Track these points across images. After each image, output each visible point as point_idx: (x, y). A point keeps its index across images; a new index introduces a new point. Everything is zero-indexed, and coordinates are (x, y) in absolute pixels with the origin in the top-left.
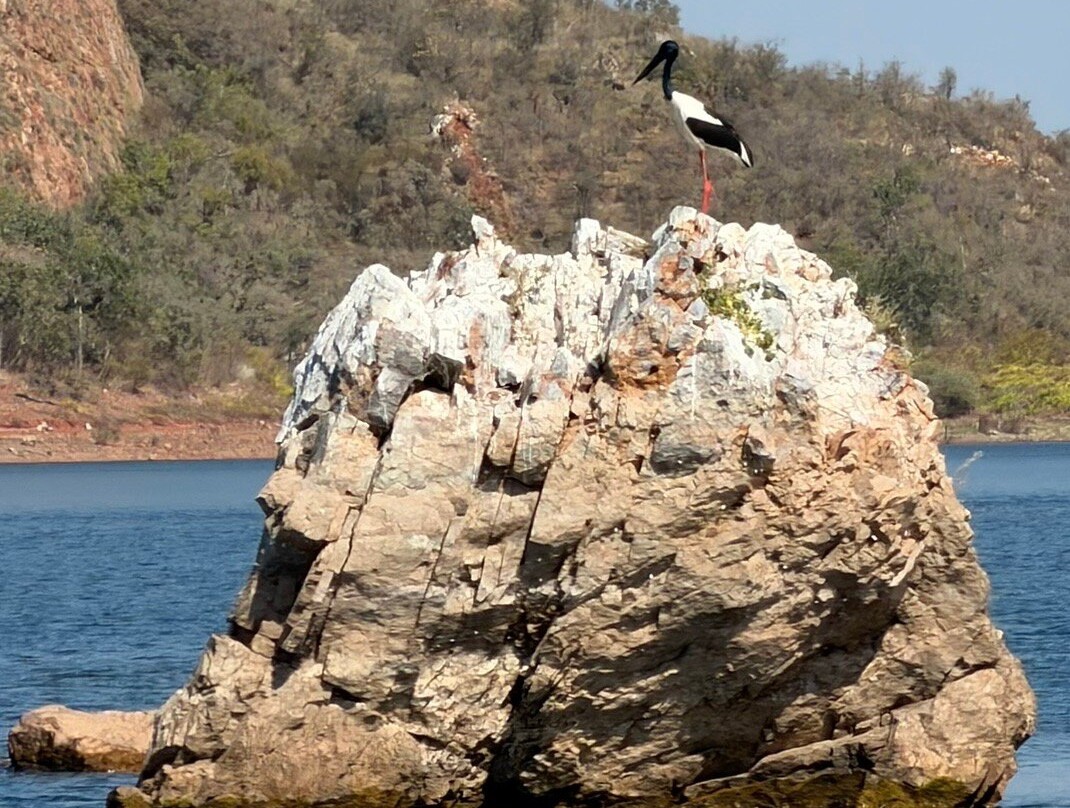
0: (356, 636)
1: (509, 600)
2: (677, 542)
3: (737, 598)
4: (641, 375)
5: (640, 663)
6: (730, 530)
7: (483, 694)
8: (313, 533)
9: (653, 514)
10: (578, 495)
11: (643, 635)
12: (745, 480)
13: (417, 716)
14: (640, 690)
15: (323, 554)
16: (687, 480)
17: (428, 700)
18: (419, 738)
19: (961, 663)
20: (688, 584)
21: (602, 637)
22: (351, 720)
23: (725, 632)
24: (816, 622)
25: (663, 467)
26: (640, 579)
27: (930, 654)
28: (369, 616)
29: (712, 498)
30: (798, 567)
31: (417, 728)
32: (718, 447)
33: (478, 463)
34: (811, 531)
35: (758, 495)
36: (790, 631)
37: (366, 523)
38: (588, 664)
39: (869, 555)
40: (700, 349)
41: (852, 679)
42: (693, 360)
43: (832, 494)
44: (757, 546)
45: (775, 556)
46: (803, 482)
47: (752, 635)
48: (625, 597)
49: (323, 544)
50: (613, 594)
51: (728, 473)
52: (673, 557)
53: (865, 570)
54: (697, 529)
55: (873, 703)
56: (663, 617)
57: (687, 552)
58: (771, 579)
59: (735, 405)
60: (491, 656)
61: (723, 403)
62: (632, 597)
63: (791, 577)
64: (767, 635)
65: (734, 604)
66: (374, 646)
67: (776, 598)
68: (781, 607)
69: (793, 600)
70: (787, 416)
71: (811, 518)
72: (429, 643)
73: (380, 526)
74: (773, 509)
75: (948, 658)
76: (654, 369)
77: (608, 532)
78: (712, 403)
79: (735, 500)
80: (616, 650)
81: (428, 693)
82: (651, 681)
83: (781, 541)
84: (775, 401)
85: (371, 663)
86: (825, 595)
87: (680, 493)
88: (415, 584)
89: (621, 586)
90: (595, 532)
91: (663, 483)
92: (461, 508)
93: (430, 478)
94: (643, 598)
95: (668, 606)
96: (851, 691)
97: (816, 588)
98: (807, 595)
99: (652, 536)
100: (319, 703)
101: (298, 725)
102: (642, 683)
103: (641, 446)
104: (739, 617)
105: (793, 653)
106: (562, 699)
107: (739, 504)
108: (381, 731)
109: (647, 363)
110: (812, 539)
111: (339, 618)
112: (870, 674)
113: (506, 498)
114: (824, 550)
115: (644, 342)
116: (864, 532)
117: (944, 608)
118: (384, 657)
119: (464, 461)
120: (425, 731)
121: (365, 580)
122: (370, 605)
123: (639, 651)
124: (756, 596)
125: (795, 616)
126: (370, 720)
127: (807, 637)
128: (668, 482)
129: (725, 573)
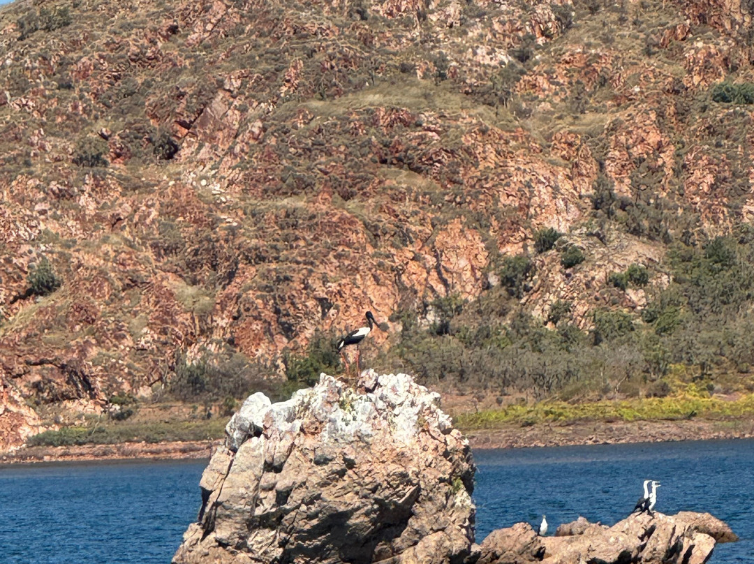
0: (225, 523)
1: (273, 510)
2: (322, 489)
3: (342, 508)
4: (313, 431)
5: (317, 531)
6: (340, 484)
7: (272, 543)
8: (209, 488)
9: (314, 480)
10: (292, 474)
11: (315, 522)
12: (344, 466)
13: (250, 551)
14: (319, 541)
15: (211, 496)
16: (325, 467)
17: (252, 545)
18: (252, 558)
19: (432, 529)
20: (325, 504)
21: (301, 523)
22: (226, 553)
23: (343, 520)
24: (375, 516)
25: (318, 463)
26: (311, 502)
27: (422, 526)
28: (229, 517)
29: (333, 473)
30: (365, 497)
31: (250, 555)
32: (335, 456)
33: (263, 463)
34: (367, 485)
35: (350, 472)
36: (367, 519)
37: (226, 484)
38: (298, 532)
39: (387, 492)
40: (330, 421)
41: (398, 536)
42: (328, 425)
43: (376, 471)
44: (350, 490)
45: (357, 493)
46: (365, 467)
47: (352, 521)
48: (308, 509)
49: (211, 492)
50: (304, 507)
51: (337, 465)
52: (320, 494)
53: (387, 498)
54: (329, 484)
55: (405, 543)
56: (320, 515)
57: (325, 492)
58: (357, 502)
59: (341, 441)
60: (273, 530)
61: (336, 440)
62: (310, 508)
63: (363, 500)
64: (358, 521)
65: (340, 510)
66: (230, 526)
67: (359, 508)
68: (362, 511)
69: (366, 508)
70: (361, 444)
71: (367, 480)
72: (248, 526)
73: (230, 485)
74: (355, 477)
75: (428, 528)
76: (316, 428)
77: (300, 486)
78: (332, 440)
79: (342, 474)
80: (307, 527)
81: (252, 543)
82: (322, 538)
83: (358, 488)
84: (357, 438)
85: (229, 533)
86: (376, 507)
87: (322, 472)
88: (241, 505)
89: (307, 505)
90: (296, 486)
91: (318, 468)
92: (258, 479)
93: (248, 468)
94: (313, 509)
95: (321, 512)
96: (398, 540)
97: (372, 504)
98: (370, 507)
99: (313, 487)
100: (214, 547)
101: (207, 555)
102: (320, 538)
103: (311, 456)
104: (347, 515)
105: (370, 527)
106: (292, 544)
107: (344, 475)
108: (238, 556)
109: (314, 426)
110: (369, 487)
111: (219, 517)
112: (405, 534)
113: (274, 474)
114: (374, 490)
115: (313, 419)
116: (385, 484)
117: (428, 510)
118: (234, 530)
119: (258, 462)
120: (253, 556)
121: (224, 504)
122: (228, 513)
123: (314, 527)
124: (350, 507)
125: (367, 514)
126: (232, 553)
127: (374, 522)
128: (320, 468)
129: (337, 500)
